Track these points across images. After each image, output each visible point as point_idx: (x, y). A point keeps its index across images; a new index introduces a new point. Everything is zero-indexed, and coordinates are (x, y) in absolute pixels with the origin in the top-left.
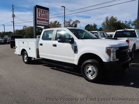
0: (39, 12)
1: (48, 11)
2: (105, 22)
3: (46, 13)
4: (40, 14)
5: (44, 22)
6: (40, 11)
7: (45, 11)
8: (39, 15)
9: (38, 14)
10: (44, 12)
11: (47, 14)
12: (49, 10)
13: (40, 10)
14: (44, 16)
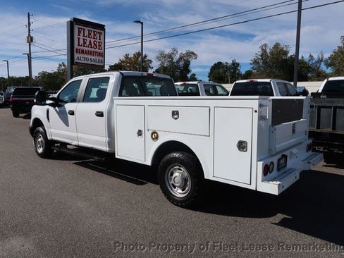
0: (82, 35)
1: (103, 32)
2: (260, 57)
3: (98, 35)
4: (84, 39)
5: (93, 57)
6: (82, 32)
7: (94, 32)
8: (81, 42)
9: (79, 39)
10: (92, 35)
11: (100, 39)
12: (104, 30)
13: (84, 30)
14: (93, 45)
